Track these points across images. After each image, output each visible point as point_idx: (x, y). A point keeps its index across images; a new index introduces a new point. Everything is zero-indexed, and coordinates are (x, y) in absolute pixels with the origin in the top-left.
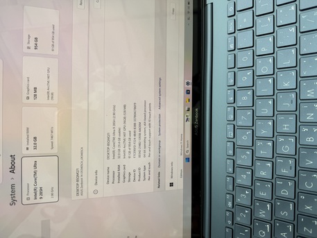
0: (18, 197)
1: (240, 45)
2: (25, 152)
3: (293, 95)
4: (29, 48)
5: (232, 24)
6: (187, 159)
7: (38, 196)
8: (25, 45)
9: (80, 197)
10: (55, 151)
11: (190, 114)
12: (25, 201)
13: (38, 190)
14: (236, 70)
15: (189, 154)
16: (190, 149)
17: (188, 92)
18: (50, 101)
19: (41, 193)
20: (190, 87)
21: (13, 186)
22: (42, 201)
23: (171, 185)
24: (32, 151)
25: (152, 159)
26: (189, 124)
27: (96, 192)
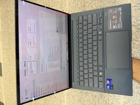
0: (26, 74)
1: (80, 32)
2: (28, 60)
3: (92, 44)
4: (28, 30)
5: (78, 27)
6: (67, 61)
7: (32, 73)
8: (27, 30)
9: (43, 72)
10: (36, 60)
11: (68, 49)
12: (28, 75)
13: (32, 71)
14: (79, 38)
15: (68, 60)
16: (68, 58)
17: (67, 43)
18: (34, 46)
19: (32, 72)
20: (68, 42)
21: (25, 70)
22: (33, 74)
23: (64, 68)
24: (30, 60)
25: (59, 61)
26: (68, 52)
27: (46, 71)
